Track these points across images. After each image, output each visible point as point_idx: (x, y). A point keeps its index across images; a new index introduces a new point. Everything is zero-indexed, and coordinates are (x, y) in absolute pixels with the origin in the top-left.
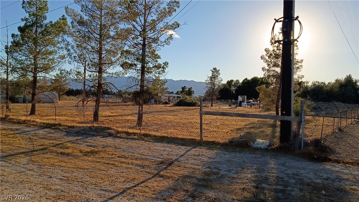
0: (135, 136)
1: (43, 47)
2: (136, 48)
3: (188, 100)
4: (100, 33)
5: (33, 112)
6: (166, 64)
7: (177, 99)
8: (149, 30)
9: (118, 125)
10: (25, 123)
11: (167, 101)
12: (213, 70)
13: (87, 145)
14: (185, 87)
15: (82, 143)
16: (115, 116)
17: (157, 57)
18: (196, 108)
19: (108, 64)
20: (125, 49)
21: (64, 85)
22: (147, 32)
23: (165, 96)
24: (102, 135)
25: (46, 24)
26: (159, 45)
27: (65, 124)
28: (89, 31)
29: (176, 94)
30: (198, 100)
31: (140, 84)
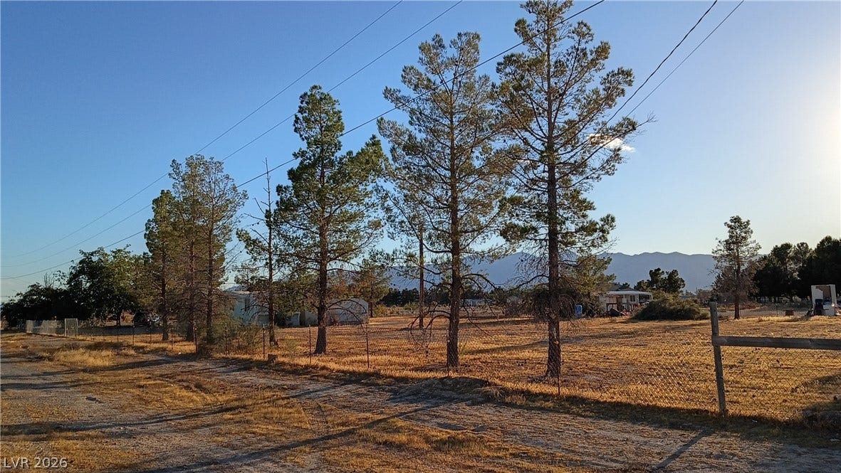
0: (548, 401)
1: (336, 207)
2: (534, 189)
3: (671, 305)
4: (452, 165)
5: (321, 348)
6: (609, 220)
7: (641, 303)
8: (562, 146)
9: (502, 374)
10: (308, 373)
11: (615, 307)
12: (730, 224)
13: (440, 425)
14: (659, 269)
15: (428, 418)
16: (493, 350)
17: (585, 207)
18: (695, 322)
19: (471, 232)
20: (508, 196)
21: (378, 284)
22: (556, 151)
23: (610, 297)
24: (469, 400)
25: (341, 159)
26: (587, 178)
27: (388, 372)
28: (428, 165)
29: (637, 288)
30: (695, 301)
31: (547, 273)
